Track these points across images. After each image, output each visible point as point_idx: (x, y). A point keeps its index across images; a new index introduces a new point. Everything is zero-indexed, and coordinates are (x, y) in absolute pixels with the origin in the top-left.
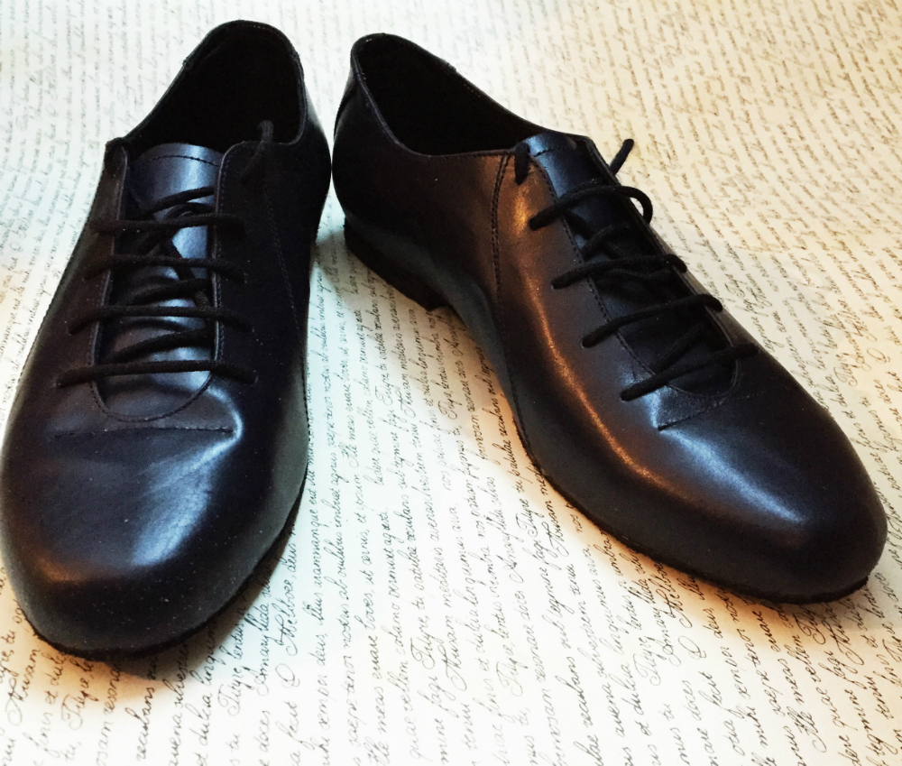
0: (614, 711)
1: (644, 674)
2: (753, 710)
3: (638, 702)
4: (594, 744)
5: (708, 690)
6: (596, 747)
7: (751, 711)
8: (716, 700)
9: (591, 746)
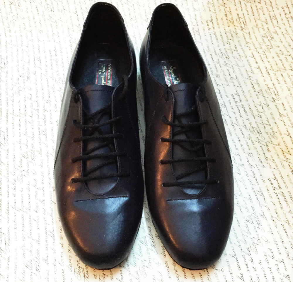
0: (246, 264)
1: (253, 251)
2: (283, 260)
3: (252, 260)
4: (242, 276)
5: (271, 254)
6: (242, 277)
7: (282, 260)
8: (273, 257)
9: (241, 276)
